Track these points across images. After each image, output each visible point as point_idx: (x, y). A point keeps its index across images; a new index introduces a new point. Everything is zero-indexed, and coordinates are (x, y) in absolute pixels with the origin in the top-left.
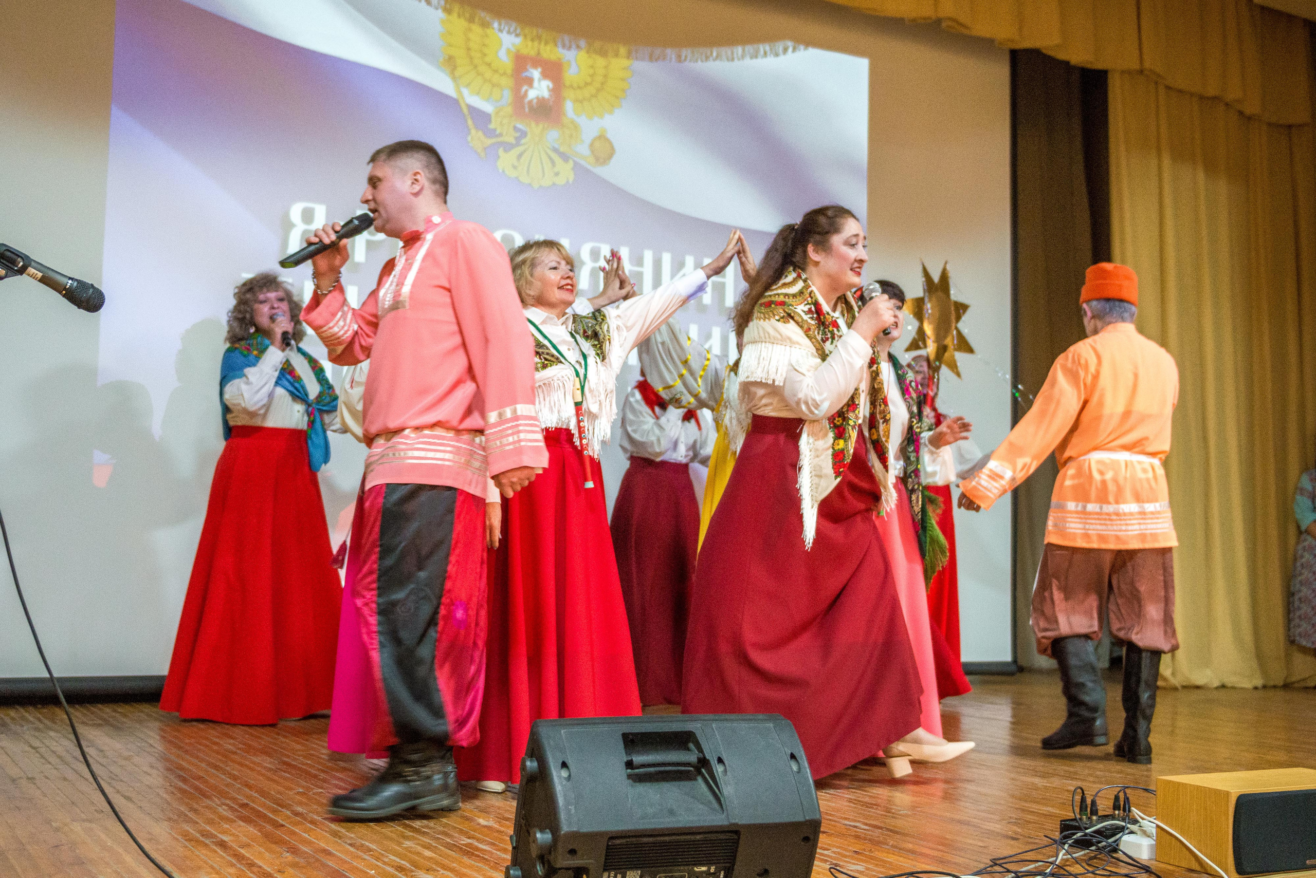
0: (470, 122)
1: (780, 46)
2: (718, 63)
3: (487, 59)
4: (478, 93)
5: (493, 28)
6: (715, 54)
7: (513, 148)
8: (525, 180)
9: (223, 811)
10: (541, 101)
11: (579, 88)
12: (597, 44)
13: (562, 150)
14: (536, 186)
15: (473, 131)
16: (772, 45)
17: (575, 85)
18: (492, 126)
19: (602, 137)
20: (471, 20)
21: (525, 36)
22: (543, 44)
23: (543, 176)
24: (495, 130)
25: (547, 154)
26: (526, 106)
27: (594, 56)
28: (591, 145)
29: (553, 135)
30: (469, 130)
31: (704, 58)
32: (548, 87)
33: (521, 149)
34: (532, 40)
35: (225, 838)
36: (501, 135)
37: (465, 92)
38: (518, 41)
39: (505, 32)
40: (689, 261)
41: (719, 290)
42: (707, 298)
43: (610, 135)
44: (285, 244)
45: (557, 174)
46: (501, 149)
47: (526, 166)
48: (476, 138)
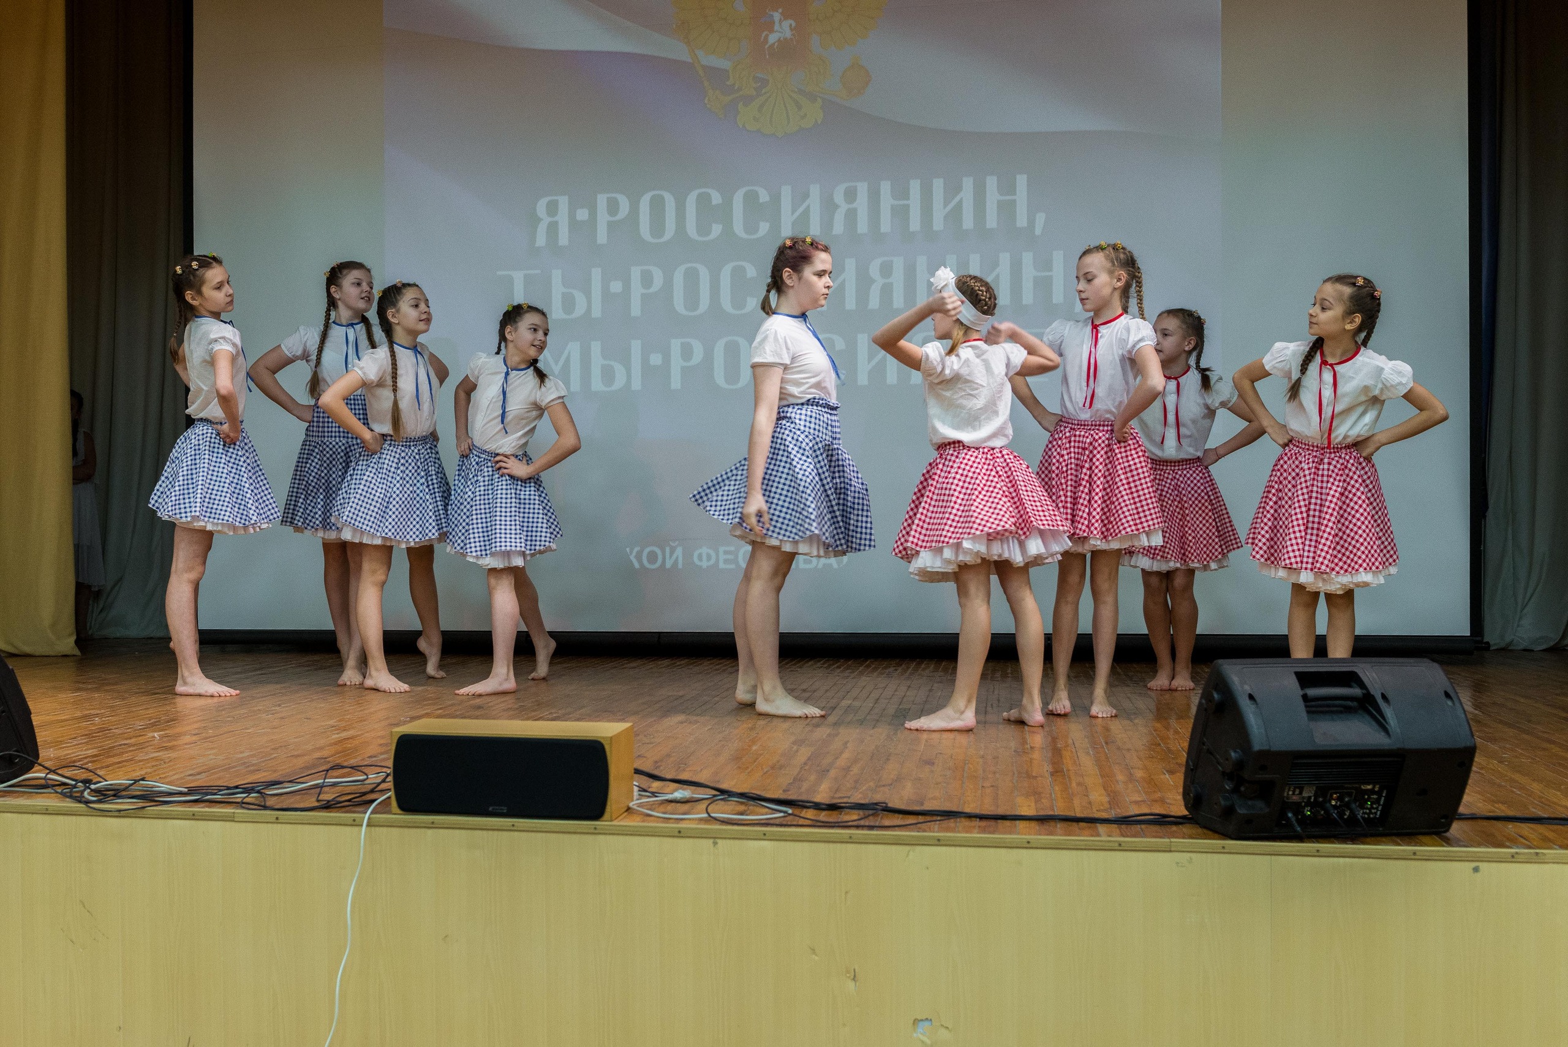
0: (706, 84)
4: (714, 52)
7: (753, 100)
8: (767, 130)
10: (783, 43)
11: (827, 17)
13: (809, 90)
14: (780, 134)
17: (821, 16)
19: (855, 65)
23: (789, 123)
24: (734, 84)
25: (792, 97)
26: (767, 52)
28: (843, 77)
29: (798, 77)
32: (791, 25)
33: (762, 99)
36: (739, 89)
40: (968, 183)
41: (1007, 209)
42: (992, 221)
43: (864, 62)
44: (534, 240)
45: (806, 115)
46: (740, 105)
47: (769, 116)
48: (714, 98)
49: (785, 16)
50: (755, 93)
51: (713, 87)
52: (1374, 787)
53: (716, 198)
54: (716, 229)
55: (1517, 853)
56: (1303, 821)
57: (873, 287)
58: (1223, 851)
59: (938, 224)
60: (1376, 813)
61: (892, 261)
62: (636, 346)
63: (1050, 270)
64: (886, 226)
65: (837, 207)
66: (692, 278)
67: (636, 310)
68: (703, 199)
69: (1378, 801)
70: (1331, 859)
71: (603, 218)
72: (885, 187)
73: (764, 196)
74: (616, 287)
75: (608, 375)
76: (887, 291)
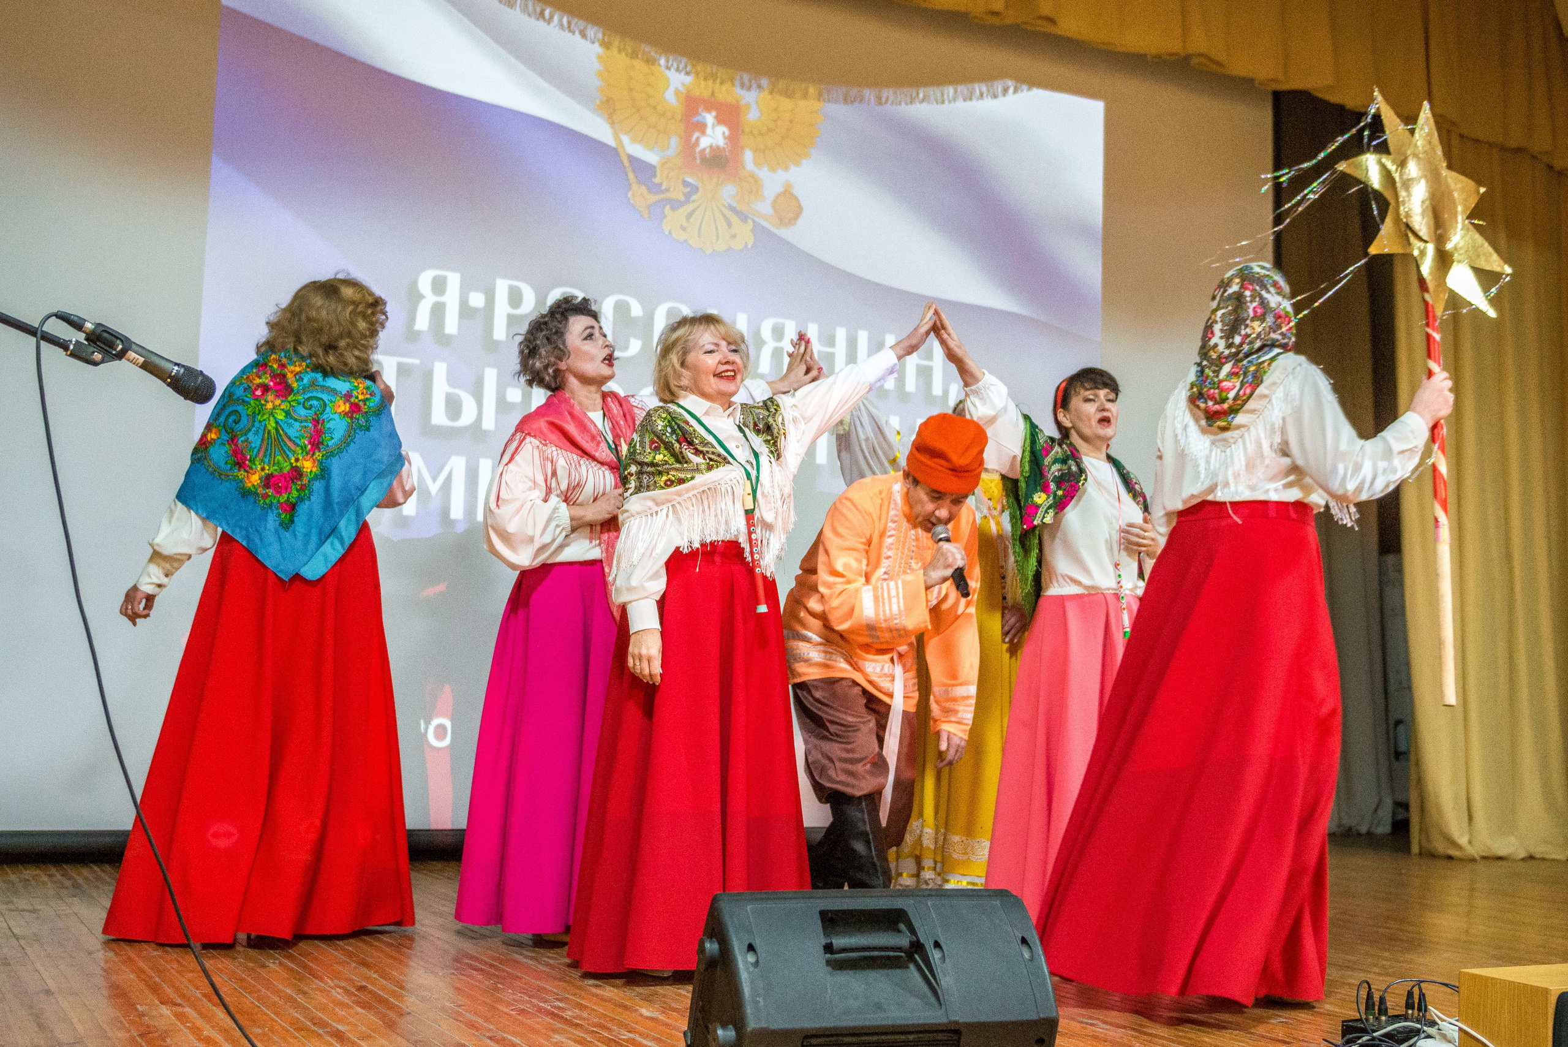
0: (631, 175)
1: (999, 86)
2: (924, 105)
3: (652, 101)
4: (641, 142)
5: (659, 65)
7: (681, 206)
8: (695, 243)
9: (338, 995)
10: (714, 149)
11: (761, 134)
12: (781, 84)
13: (738, 208)
14: (709, 252)
15: (635, 186)
16: (989, 84)
17: (755, 131)
18: (657, 180)
19: (787, 193)
20: (634, 55)
21: (697, 74)
22: (717, 85)
23: (718, 239)
24: (661, 184)
25: (723, 214)
26: (698, 156)
27: (778, 97)
28: (774, 203)
29: (729, 192)
30: (630, 185)
31: (909, 100)
32: (724, 133)
33: (690, 207)
34: (705, 79)
35: (340, 1028)
36: (667, 190)
37: (626, 139)
38: (688, 79)
39: (673, 70)
41: (924, 375)
42: (913, 386)
43: (796, 191)
44: (412, 319)
45: (734, 236)
46: (668, 207)
47: (697, 227)
48: (638, 193)
49: (720, 120)
50: (682, 198)
51: (639, 182)
53: (636, 310)
65: (764, 342)
68: (621, 308)
71: (502, 309)
72: (814, 331)
74: (514, 395)
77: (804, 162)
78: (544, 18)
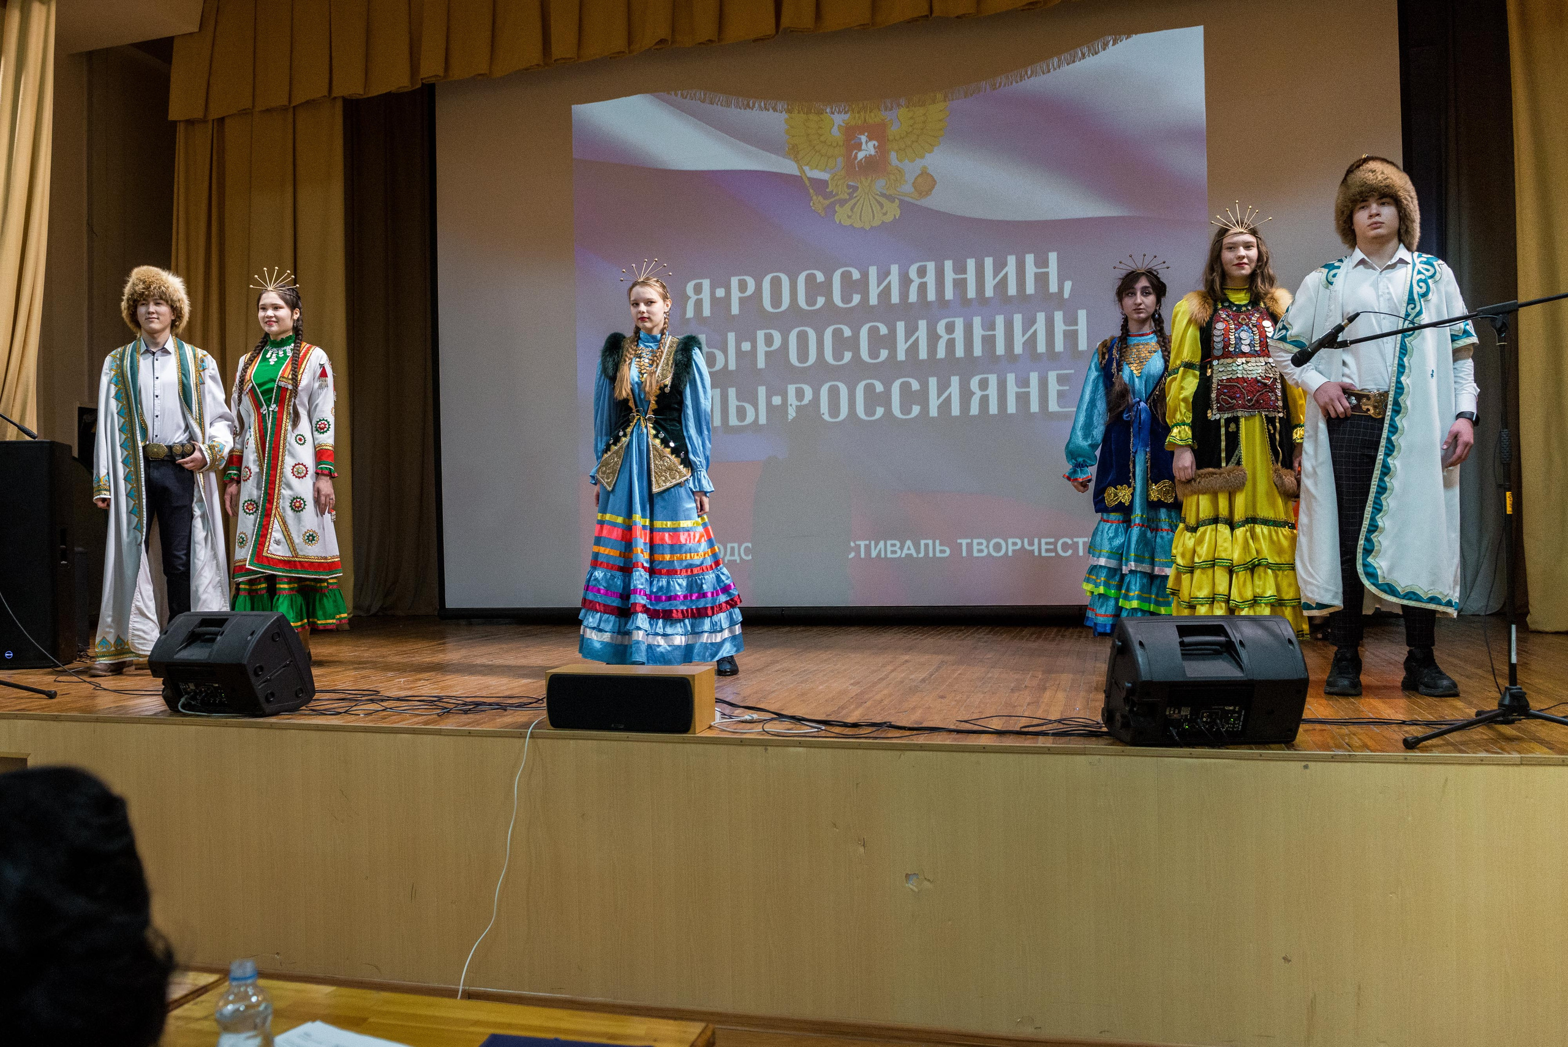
0: (811, 191)
3: (822, 138)
4: (816, 168)
5: (826, 113)
6: (1029, 73)
7: (846, 203)
8: (858, 225)
10: (868, 159)
11: (901, 138)
13: (889, 193)
14: (867, 228)
15: (815, 198)
17: (897, 137)
18: (829, 190)
19: (924, 173)
21: (853, 111)
22: (868, 114)
23: (874, 218)
24: (832, 191)
25: (876, 200)
26: (857, 166)
28: (913, 183)
29: (880, 184)
30: (811, 197)
32: (874, 145)
33: (853, 201)
34: (859, 112)
37: (806, 168)
38: (847, 117)
39: (836, 113)
40: (1012, 260)
41: (1042, 280)
42: (1030, 289)
43: (930, 171)
44: (685, 313)
45: (885, 213)
46: (837, 206)
47: (859, 215)
48: (818, 203)
49: (870, 138)
50: (847, 197)
51: (816, 194)
52: (1235, 708)
53: (820, 277)
54: (821, 301)
55: (1335, 755)
56: (1182, 734)
57: (941, 340)
58: (1123, 754)
59: (989, 292)
60: (1238, 727)
61: (954, 322)
62: (762, 391)
63: (1076, 324)
64: (949, 294)
65: (913, 281)
66: (803, 339)
67: (761, 363)
68: (811, 279)
69: (1239, 718)
70: (1200, 760)
71: (736, 294)
72: (948, 265)
73: (856, 275)
74: (746, 346)
75: (741, 413)
76: (951, 344)
77: (936, 148)
78: (750, 108)
